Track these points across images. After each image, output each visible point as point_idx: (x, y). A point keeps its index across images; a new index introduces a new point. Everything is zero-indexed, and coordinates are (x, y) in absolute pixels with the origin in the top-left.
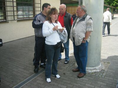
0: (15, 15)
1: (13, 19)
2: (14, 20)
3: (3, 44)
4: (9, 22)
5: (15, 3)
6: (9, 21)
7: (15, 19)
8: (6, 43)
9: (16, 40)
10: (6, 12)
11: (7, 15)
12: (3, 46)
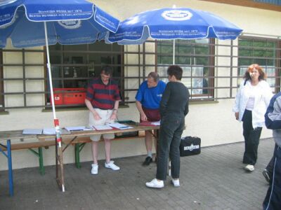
0: (233, 86)
1: (229, 96)
2: (231, 97)
3: (202, 151)
4: (218, 102)
5: (237, 59)
6: (219, 100)
7: (233, 96)
8: (207, 147)
9: (230, 144)
10: (215, 79)
11: (215, 86)
12: (201, 153)
